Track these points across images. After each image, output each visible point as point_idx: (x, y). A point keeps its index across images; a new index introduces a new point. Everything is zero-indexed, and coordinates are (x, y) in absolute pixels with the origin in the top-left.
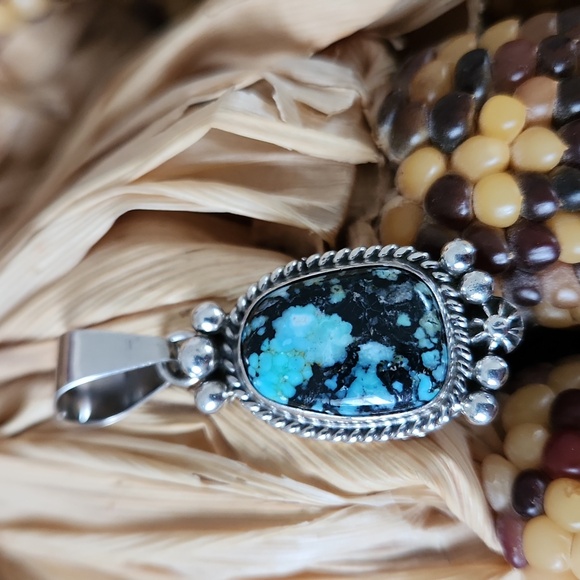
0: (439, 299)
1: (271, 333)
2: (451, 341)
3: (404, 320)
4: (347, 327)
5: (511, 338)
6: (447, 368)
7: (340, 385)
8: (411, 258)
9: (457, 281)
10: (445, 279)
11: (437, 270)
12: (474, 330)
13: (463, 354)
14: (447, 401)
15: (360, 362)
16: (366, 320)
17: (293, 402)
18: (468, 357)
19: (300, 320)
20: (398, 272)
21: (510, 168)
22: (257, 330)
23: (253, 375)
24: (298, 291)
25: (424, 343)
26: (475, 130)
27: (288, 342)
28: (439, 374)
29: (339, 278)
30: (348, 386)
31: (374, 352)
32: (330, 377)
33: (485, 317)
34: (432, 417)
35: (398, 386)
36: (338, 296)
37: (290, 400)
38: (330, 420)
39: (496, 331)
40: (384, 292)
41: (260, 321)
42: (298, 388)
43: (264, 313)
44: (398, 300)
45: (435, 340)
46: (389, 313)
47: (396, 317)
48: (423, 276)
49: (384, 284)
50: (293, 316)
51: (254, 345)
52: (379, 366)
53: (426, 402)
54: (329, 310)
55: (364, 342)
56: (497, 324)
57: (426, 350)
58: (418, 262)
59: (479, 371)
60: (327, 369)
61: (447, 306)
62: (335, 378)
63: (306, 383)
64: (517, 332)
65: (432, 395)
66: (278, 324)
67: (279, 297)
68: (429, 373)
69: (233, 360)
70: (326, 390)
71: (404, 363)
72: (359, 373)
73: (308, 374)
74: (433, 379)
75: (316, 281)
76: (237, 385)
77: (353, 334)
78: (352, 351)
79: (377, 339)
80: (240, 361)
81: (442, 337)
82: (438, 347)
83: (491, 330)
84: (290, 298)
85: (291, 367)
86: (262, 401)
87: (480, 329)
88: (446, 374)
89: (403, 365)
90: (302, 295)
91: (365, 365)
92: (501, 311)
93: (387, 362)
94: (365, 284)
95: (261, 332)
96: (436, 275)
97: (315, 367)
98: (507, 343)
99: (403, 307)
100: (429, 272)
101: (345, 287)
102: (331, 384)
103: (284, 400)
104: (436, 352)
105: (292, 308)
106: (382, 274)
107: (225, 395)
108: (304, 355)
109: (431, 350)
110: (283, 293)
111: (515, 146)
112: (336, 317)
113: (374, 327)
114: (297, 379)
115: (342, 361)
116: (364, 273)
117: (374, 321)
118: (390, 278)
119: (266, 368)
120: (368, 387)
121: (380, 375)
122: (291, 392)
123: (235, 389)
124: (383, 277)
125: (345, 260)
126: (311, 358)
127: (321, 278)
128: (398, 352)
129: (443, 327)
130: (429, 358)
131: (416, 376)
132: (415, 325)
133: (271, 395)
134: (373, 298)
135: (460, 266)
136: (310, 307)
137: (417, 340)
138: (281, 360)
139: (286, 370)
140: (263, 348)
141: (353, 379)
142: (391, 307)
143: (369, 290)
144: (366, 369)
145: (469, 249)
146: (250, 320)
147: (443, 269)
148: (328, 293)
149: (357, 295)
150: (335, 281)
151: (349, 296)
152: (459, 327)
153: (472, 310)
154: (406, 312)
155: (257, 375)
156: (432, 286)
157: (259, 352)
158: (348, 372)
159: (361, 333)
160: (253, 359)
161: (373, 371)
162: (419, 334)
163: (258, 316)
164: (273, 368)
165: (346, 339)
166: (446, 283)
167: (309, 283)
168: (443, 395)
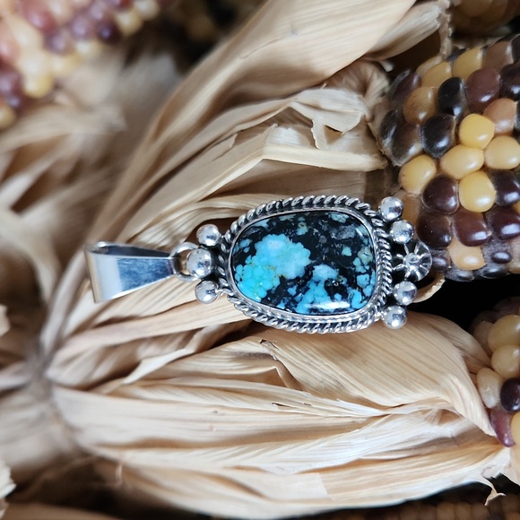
0: (373, 237)
1: (253, 252)
2: (379, 268)
3: (347, 252)
4: (307, 252)
5: (421, 270)
6: (374, 287)
7: (298, 293)
8: (357, 207)
9: (388, 226)
10: (380, 225)
11: (374, 217)
12: (396, 262)
13: (387, 278)
14: (372, 310)
15: (313, 278)
16: (320, 249)
17: (264, 301)
18: (390, 281)
19: (275, 245)
20: (347, 216)
21: (484, 168)
22: (244, 248)
23: (238, 280)
24: (274, 224)
25: (359, 269)
26: (457, 141)
27: (264, 259)
28: (367, 291)
29: (305, 217)
30: (304, 294)
31: (324, 272)
32: (292, 287)
33: (404, 254)
34: (360, 319)
35: (338, 296)
36: (302, 230)
37: (262, 299)
38: (289, 315)
39: (412, 264)
40: (335, 231)
41: (246, 242)
42: (269, 292)
43: (250, 237)
44: (344, 237)
45: (368, 268)
46: (337, 246)
47: (342, 249)
48: (364, 221)
49: (336, 224)
50: (270, 241)
51: (240, 259)
52: (326, 282)
53: (356, 310)
54: (296, 239)
55: (318, 264)
56: (412, 260)
57: (360, 273)
58: (361, 211)
59: (396, 291)
60: (291, 280)
61: (378, 243)
62: (295, 287)
63: (274, 289)
64: (426, 266)
65: (362, 305)
66: (259, 246)
67: (261, 227)
68: (361, 290)
69: (225, 267)
70: (288, 294)
71: (344, 281)
72: (312, 285)
73: (277, 283)
74: (363, 294)
75: (288, 217)
76: (227, 285)
77: (311, 258)
78: (309, 270)
79: (327, 263)
80: (230, 269)
81: (372, 265)
82: (369, 272)
83: (408, 263)
84: (269, 228)
85: (265, 277)
86: (243, 298)
87: (401, 261)
88: (372, 292)
89: (343, 283)
90: (277, 227)
91: (317, 280)
92: (417, 250)
93: (332, 280)
94: (323, 223)
95: (246, 250)
96: (374, 221)
97: (282, 279)
98: (418, 274)
99: (347, 242)
100: (369, 219)
101: (307, 225)
102: (292, 291)
103: (259, 299)
104: (367, 276)
105: (270, 235)
106: (336, 217)
107: (216, 291)
108: (275, 269)
109: (364, 274)
110: (264, 224)
111: (487, 152)
112: (299, 245)
113: (326, 254)
114: (269, 286)
115: (301, 276)
116: (323, 215)
117: (326, 251)
118: (340, 221)
119: (247, 276)
120: (317, 296)
121: (327, 288)
122: (264, 294)
123: (224, 287)
124: (336, 219)
125: (310, 204)
126: (280, 272)
127: (292, 216)
128: (340, 273)
129: (374, 258)
130: (361, 280)
131: (351, 291)
132: (355, 256)
133: (250, 295)
134: (327, 234)
135: (392, 216)
136: (282, 236)
137: (354, 266)
138: (259, 271)
139: (262, 279)
140: (247, 262)
141: (308, 289)
142: (338, 242)
143: (325, 228)
144: (317, 283)
145: (398, 204)
146: (238, 241)
147: (379, 217)
148: (296, 227)
149: (316, 231)
150: (301, 219)
151: (310, 231)
152: (385, 259)
153: (396, 248)
154: (349, 246)
155: (241, 280)
156: (370, 228)
157: (244, 264)
158: (305, 284)
159: (316, 257)
160: (239, 269)
161: (322, 285)
162: (356, 262)
163: (245, 239)
164: (252, 277)
165: (306, 261)
166: (380, 227)
167: (283, 219)
168: (369, 306)
